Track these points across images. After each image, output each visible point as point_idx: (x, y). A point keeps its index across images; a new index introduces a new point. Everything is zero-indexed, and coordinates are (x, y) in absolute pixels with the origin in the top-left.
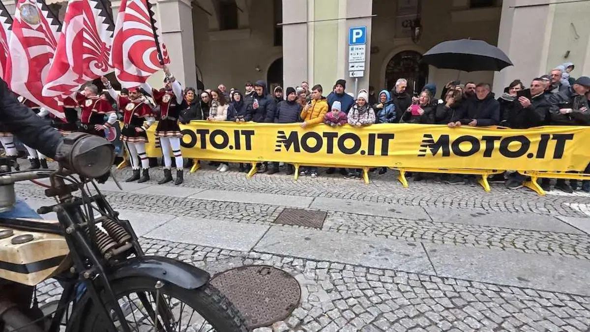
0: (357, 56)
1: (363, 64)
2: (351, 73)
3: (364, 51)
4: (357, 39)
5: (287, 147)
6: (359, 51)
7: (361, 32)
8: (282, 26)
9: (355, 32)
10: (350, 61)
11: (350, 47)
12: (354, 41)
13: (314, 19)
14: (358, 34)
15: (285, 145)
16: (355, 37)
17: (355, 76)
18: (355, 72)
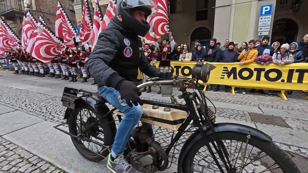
0: (265, 22)
1: (269, 27)
2: (259, 33)
3: (270, 19)
4: (265, 12)
5: (229, 76)
6: (267, 20)
7: (269, 8)
8: (215, 8)
9: (264, 8)
10: (259, 26)
11: (260, 17)
12: (263, 13)
13: (236, 3)
14: (266, 9)
15: (227, 75)
16: (264, 11)
17: (262, 35)
18: (262, 33)
